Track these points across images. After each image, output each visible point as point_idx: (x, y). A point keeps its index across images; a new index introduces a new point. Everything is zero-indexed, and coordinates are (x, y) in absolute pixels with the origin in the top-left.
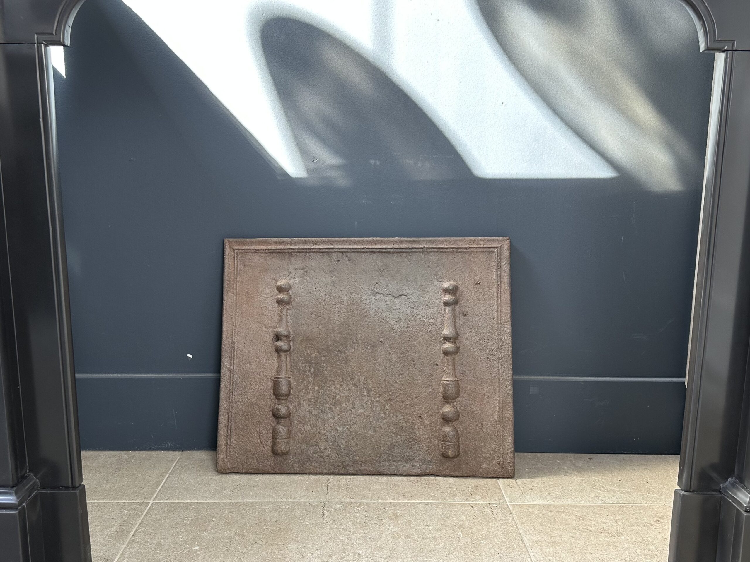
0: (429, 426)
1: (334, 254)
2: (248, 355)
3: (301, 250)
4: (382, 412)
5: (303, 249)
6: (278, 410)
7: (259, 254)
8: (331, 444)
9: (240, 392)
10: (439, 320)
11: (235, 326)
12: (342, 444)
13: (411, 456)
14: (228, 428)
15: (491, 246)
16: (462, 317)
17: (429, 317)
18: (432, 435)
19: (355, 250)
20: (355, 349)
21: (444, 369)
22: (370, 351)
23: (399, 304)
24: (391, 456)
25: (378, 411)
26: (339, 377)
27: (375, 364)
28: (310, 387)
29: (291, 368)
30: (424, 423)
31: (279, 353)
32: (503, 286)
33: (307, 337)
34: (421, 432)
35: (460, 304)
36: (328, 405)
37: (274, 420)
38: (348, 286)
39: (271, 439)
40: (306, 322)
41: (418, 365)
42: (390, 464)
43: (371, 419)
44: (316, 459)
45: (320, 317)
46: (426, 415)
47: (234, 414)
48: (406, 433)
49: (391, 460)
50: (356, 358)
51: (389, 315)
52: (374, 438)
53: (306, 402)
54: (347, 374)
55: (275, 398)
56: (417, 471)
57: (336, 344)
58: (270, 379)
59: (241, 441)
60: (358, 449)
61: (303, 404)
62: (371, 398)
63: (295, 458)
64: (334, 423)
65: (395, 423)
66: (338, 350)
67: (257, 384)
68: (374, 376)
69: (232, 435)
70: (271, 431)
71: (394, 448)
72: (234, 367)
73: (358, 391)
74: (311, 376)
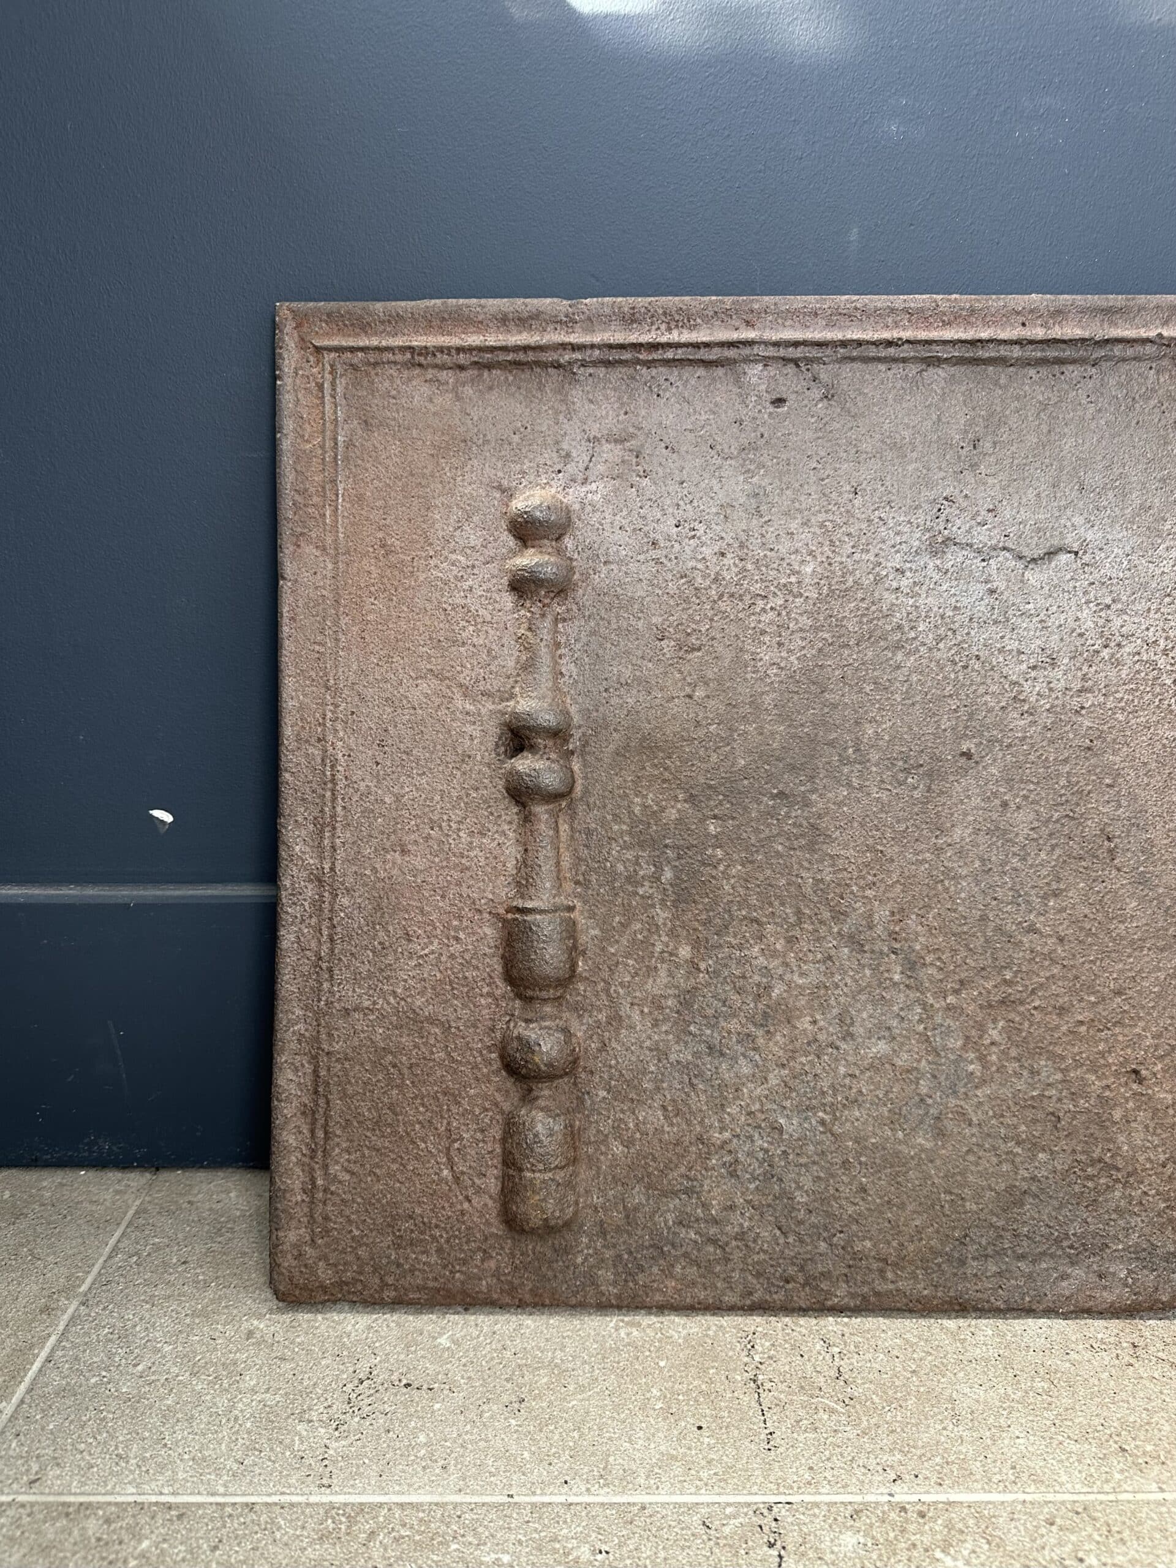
0: (1171, 1112)
1: (757, 369)
2: (394, 814)
3: (615, 354)
4: (972, 1055)
5: (622, 347)
6: (527, 1046)
7: (430, 373)
8: (752, 1186)
9: (364, 969)
11: (337, 692)
12: (799, 1188)
13: (1095, 1235)
14: (314, 1122)
19: (855, 352)
20: (849, 785)
22: (916, 794)
23: (1045, 591)
24: (1008, 1235)
25: (953, 1050)
26: (783, 904)
27: (938, 850)
28: (658, 948)
29: (575, 866)
30: (1151, 1098)
31: (524, 805)
33: (644, 739)
34: (1138, 1138)
36: (734, 1025)
37: (509, 1084)
38: (820, 512)
39: (496, 1167)
40: (638, 673)
41: (1129, 855)
42: (1004, 1267)
43: (921, 1082)
44: (689, 1250)
45: (699, 649)
46: (1160, 1066)
47: (338, 1060)
48: (1074, 1141)
49: (1009, 1252)
50: (856, 824)
51: (1002, 637)
52: (938, 1162)
53: (642, 1012)
54: (815, 892)
55: (512, 995)
56: (1119, 1296)
57: (767, 767)
58: (490, 913)
59: (371, 1173)
60: (869, 1210)
61: (629, 1017)
62: (922, 993)
63: (604, 1246)
64: (764, 1100)
65: (1026, 1100)
66: (775, 791)
67: (435, 933)
68: (936, 900)
69: (333, 1149)
70: (496, 1132)
71: (1022, 1205)
72: (333, 864)
73: (864, 966)
74: (663, 900)
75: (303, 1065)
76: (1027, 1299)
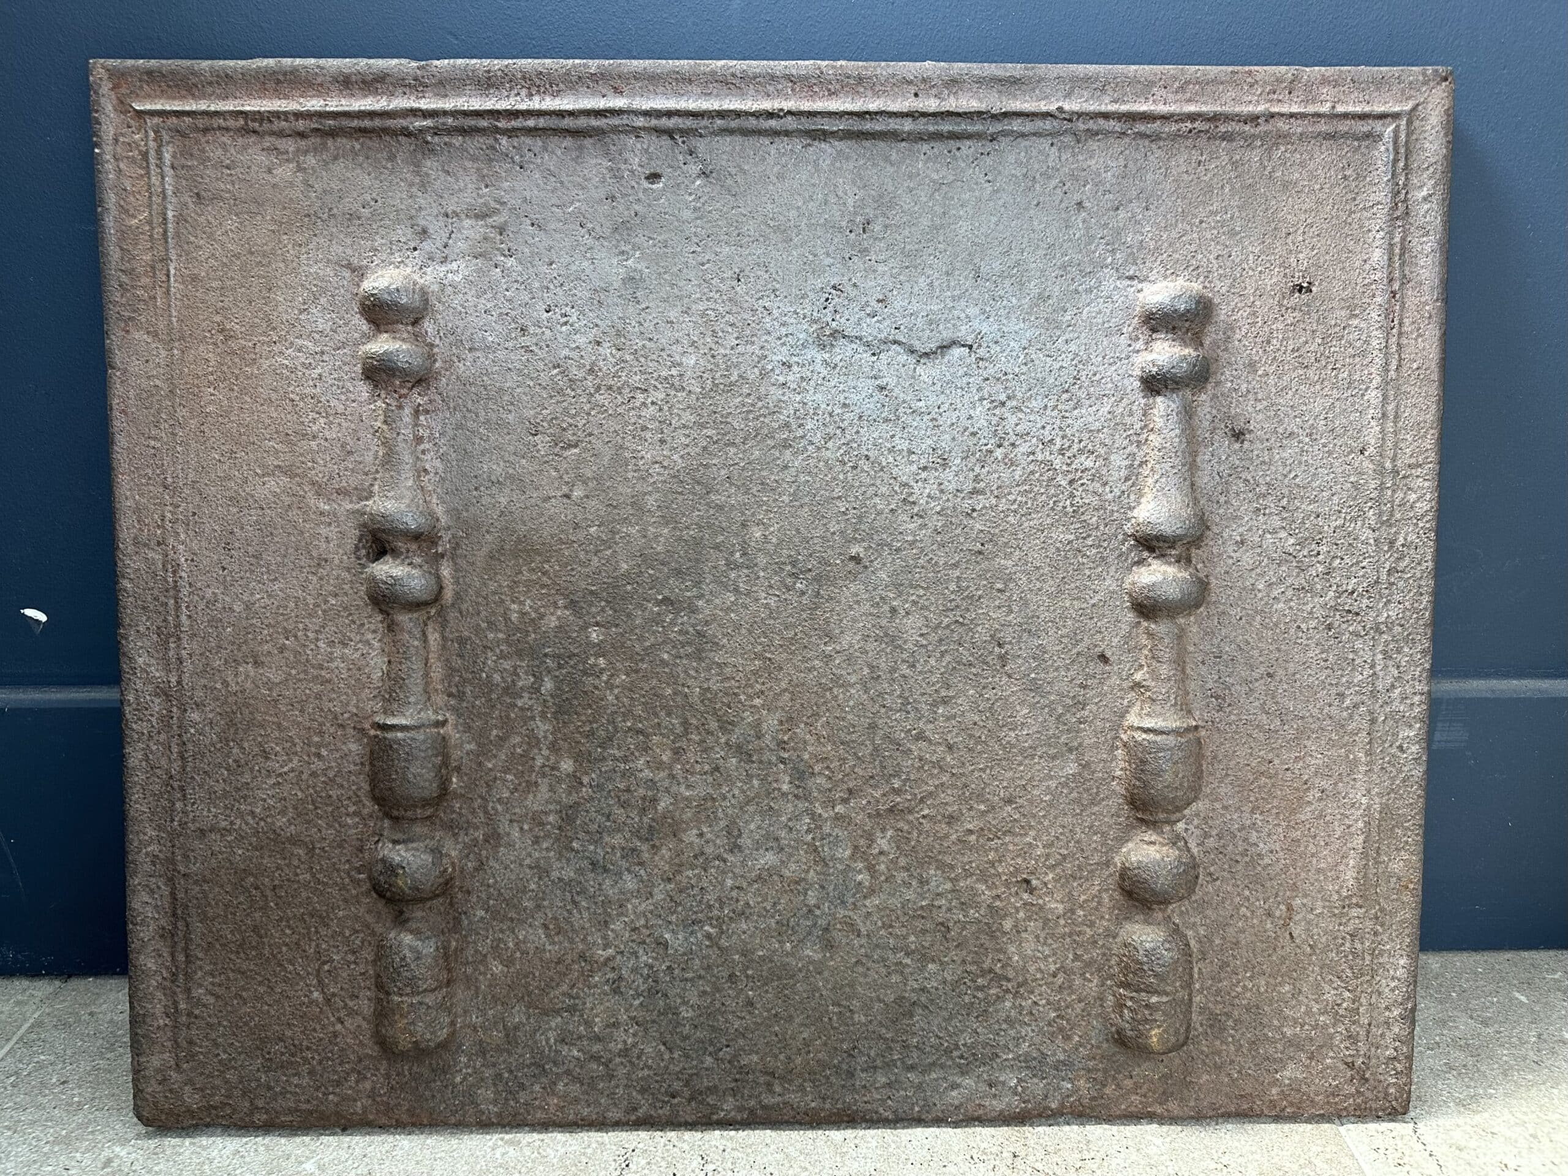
0: (1062, 922)
1: (631, 141)
2: (244, 622)
3: (471, 122)
4: (860, 865)
5: (479, 114)
6: (391, 869)
7: (268, 141)
8: (637, 1002)
9: (219, 788)
10: (1118, 460)
11: (175, 490)
12: (685, 1003)
13: (985, 1045)
14: (174, 945)
15: (1367, 109)
16: (1223, 445)
17: (1076, 447)
18: (1077, 957)
19: (734, 124)
20: (736, 590)
21: (1138, 676)
22: (805, 600)
23: (938, 387)
24: (898, 1046)
25: (841, 860)
26: (669, 714)
28: (539, 762)
29: (447, 677)
30: (1041, 908)
31: (387, 614)
32: (1412, 299)
33: (519, 541)
34: (1029, 948)
35: (1218, 383)
36: (617, 840)
37: (379, 906)
38: (700, 299)
39: (369, 989)
40: (511, 471)
41: (1020, 661)
42: (893, 1078)
43: (809, 893)
44: (572, 1067)
45: (576, 446)
46: (1051, 876)
47: (196, 882)
48: (964, 953)
49: (899, 1063)
50: (744, 631)
51: (893, 436)
52: (826, 974)
53: (522, 829)
54: (702, 701)
55: (381, 814)
56: (1009, 1104)
57: (651, 572)
58: (354, 728)
59: (238, 996)
60: (755, 1023)
61: (508, 834)
62: (811, 803)
63: (483, 1065)
64: (650, 915)
65: (916, 911)
66: (660, 597)
67: (294, 750)
68: (824, 708)
69: (195, 972)
70: (368, 954)
71: (912, 1016)
72: (180, 677)
73: (752, 777)
74: (543, 712)
75: (159, 888)
76: (917, 1109)
